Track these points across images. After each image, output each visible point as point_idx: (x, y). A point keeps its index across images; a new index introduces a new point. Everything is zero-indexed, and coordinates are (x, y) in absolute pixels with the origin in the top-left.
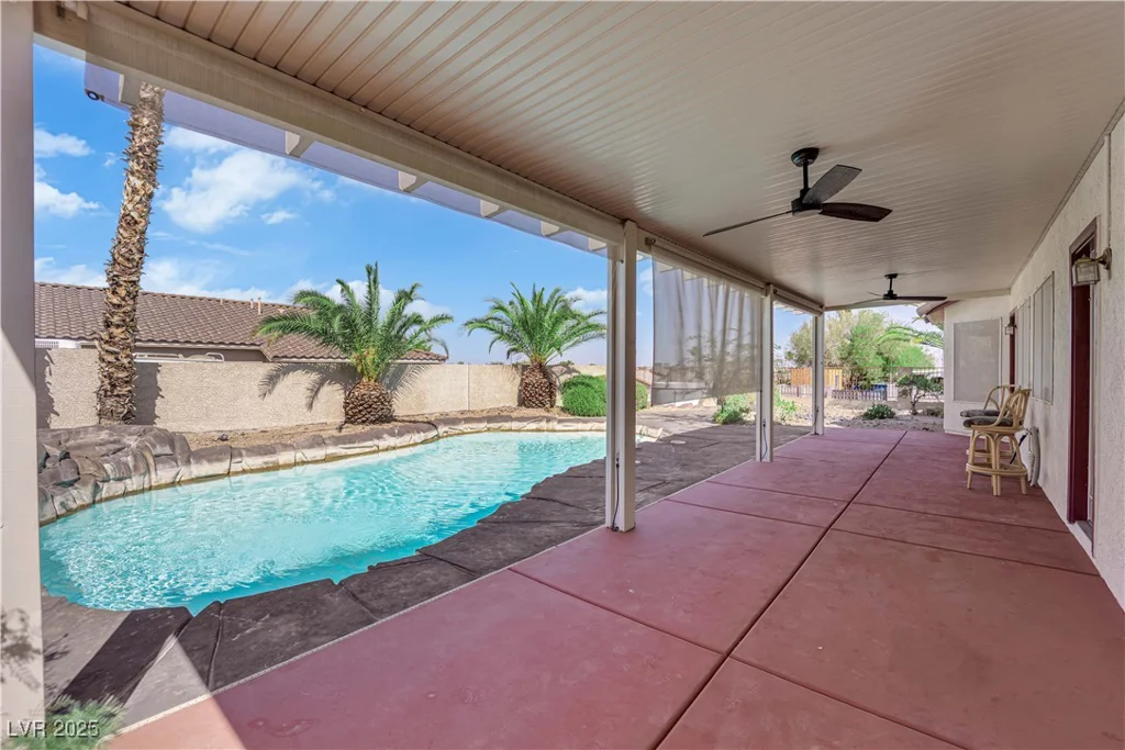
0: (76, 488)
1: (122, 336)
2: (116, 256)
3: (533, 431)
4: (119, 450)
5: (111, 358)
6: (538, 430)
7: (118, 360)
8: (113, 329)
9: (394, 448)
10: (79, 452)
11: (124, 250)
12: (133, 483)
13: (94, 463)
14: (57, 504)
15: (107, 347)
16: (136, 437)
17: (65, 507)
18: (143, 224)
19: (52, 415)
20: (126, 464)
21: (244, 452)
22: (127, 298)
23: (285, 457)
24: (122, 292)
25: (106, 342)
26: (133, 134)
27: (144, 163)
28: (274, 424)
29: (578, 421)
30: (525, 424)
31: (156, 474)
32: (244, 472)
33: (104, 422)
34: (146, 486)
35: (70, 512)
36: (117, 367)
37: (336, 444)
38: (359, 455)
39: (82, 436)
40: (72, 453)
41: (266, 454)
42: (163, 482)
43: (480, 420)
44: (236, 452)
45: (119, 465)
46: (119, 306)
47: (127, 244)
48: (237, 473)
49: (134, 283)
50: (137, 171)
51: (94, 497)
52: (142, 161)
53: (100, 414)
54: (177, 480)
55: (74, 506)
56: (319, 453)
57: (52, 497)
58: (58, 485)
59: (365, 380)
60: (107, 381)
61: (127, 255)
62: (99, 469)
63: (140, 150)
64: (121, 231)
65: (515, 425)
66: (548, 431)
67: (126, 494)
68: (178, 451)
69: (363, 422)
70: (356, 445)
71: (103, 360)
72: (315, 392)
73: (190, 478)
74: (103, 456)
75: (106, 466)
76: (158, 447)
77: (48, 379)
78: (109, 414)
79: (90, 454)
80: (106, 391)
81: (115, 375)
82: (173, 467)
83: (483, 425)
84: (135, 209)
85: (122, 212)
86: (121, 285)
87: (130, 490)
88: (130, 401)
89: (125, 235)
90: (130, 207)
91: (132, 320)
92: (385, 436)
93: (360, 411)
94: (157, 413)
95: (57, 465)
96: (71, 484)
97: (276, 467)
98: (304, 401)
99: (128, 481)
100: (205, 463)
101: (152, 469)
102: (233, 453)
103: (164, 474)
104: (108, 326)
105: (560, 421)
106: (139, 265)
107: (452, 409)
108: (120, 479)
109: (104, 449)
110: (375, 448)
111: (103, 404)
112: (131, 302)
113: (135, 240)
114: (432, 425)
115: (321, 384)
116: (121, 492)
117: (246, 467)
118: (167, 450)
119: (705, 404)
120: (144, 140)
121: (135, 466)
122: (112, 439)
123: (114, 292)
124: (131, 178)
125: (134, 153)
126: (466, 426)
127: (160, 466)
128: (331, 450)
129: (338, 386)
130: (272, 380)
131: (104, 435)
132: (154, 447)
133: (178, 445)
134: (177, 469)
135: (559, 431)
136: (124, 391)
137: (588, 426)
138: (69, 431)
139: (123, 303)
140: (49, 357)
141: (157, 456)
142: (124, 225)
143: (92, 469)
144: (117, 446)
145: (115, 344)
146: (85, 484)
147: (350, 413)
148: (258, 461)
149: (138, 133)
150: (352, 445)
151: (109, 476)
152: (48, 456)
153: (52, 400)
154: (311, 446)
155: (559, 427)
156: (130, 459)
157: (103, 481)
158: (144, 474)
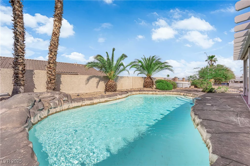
0: (43, 111)
1: (53, 66)
2: (51, 44)
3: (151, 94)
4: (54, 99)
5: (50, 72)
6: (153, 94)
7: (52, 73)
8: (50, 64)
9: (120, 98)
10: (44, 100)
11: (53, 42)
12: (58, 109)
13: (48, 103)
14: (38, 117)
15: (49, 69)
16: (58, 95)
17: (40, 118)
18: (58, 35)
19: (35, 89)
20: (56, 103)
21: (85, 99)
22: (54, 56)
23: (95, 101)
24: (53, 54)
25: (49, 68)
26: (56, 10)
27: (59, 18)
28: (89, 92)
29: (163, 92)
30: (149, 92)
31: (64, 106)
32: (85, 105)
33: (48, 90)
34: (61, 110)
35: (42, 119)
36: (52, 75)
37: (107, 97)
38: (112, 100)
39: (43, 94)
40: (42, 100)
41: (91, 100)
42: (66, 108)
43: (137, 91)
44: (83, 99)
45: (55, 103)
46: (52, 58)
47: (54, 40)
48: (84, 106)
49: (56, 51)
50: (57, 20)
51: (48, 113)
52: (58, 17)
53: (47, 88)
54: (69, 108)
55: (43, 117)
56: (103, 100)
57: (37, 114)
58: (38, 110)
59: (111, 80)
60: (49, 79)
61: (54, 44)
62: (49, 104)
63: (58, 14)
64: (53, 37)
65: (146, 92)
66: (155, 94)
67: (56, 112)
68: (69, 99)
69: (111, 91)
70: (112, 98)
71: (48, 73)
72: (98, 83)
73: (72, 107)
74: (50, 101)
75: (51, 104)
76: (64, 98)
77: (34, 79)
78: (50, 88)
79: (46, 100)
80: (49, 82)
81: (51, 77)
82: (68, 104)
83: (138, 92)
84: (56, 31)
85: (53, 32)
86: (53, 52)
87: (57, 111)
88: (55, 85)
89: (54, 38)
90: (55, 30)
91: (55, 62)
92: (118, 95)
93: (110, 88)
94: (61, 88)
95: (38, 104)
96: (42, 110)
97: (93, 104)
98: (96, 86)
99: (57, 108)
100: (76, 102)
101: (63, 104)
102: (83, 100)
103: (66, 106)
104: (49, 63)
105: (159, 92)
106: (57, 47)
107: (129, 88)
108: (55, 108)
109: (50, 99)
110: (116, 98)
111: (48, 85)
112: (55, 57)
113: (56, 39)
114: (127, 92)
115: (99, 81)
116: (55, 112)
117: (86, 104)
118: (66, 99)
119: (191, 87)
120: (59, 12)
121: (59, 104)
122: (52, 95)
123: (51, 54)
124: (55, 22)
125: (56, 15)
126: (134, 92)
127: (65, 104)
128: (106, 99)
129: (103, 82)
130: (88, 80)
131: (49, 94)
132: (63, 98)
133: (69, 97)
134: (69, 105)
135: (158, 94)
136: (53, 82)
137: (167, 93)
138: (40, 93)
139: (53, 57)
140: (34, 72)
141: (64, 101)
142: (53, 35)
143: (47, 105)
144: (53, 98)
145: (51, 68)
146: (46, 110)
147: (107, 89)
148: (89, 102)
149: (57, 10)
150: (111, 98)
151: (52, 107)
152: (35, 101)
153: (35, 85)
154: (101, 98)
155: (158, 93)
156: (57, 102)
157: (50, 109)
158: (61, 106)
